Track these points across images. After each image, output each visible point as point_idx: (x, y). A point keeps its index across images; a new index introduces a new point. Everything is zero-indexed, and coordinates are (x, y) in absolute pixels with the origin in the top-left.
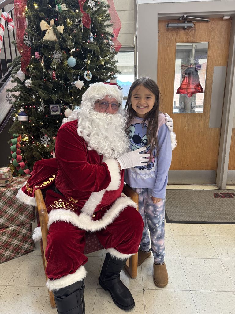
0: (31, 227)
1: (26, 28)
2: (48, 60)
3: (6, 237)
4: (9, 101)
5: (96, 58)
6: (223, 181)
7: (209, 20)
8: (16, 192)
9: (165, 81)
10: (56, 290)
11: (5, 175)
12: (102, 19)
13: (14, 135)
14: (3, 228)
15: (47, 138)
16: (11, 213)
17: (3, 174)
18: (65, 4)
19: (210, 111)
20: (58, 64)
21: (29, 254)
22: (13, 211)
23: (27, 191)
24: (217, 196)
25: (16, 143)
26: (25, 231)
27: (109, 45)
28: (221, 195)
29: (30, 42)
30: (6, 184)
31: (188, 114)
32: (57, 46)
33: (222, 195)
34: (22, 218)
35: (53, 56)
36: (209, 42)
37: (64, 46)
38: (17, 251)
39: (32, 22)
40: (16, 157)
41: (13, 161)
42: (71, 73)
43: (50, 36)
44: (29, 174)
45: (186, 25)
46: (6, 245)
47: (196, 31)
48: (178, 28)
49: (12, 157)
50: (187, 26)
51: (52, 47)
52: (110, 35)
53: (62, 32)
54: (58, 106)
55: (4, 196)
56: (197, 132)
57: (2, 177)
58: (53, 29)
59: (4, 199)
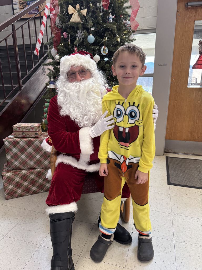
3: (34, 176)
4: (44, 73)
5: (113, 36)
8: (41, 142)
9: (181, 57)
10: (52, 213)
11: (35, 129)
12: (121, 1)
13: (47, 100)
14: (32, 169)
16: (38, 158)
17: (34, 128)
20: (80, 41)
22: (39, 156)
23: (49, 141)
27: (126, 24)
29: (61, 24)
30: (36, 135)
32: (80, 26)
34: (46, 162)
35: (77, 35)
37: (86, 26)
38: (41, 188)
41: (45, 120)
42: (91, 49)
43: (75, 18)
46: (33, 182)
49: (44, 117)
51: (76, 28)
53: (85, 15)
55: (33, 144)
57: (33, 130)
58: (78, 13)
59: (33, 146)
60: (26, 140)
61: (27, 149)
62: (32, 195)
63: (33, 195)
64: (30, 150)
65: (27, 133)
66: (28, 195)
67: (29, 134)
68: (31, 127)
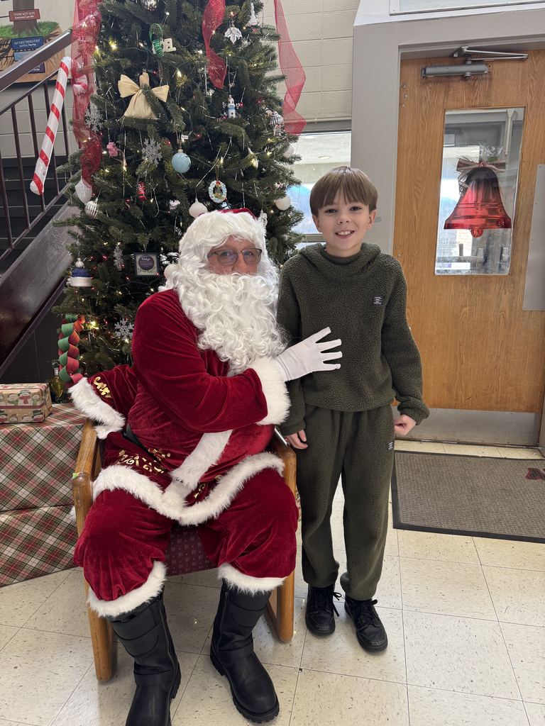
2: (135, 159)
3: (31, 528)
5: (238, 154)
7: (525, 55)
9: (417, 200)
11: (33, 400)
12: (258, 66)
13: (67, 316)
14: (26, 508)
15: (127, 324)
16: (42, 478)
17: (29, 397)
18: (170, 40)
19: (525, 270)
20: (152, 168)
22: (46, 474)
24: (534, 474)
25: (69, 334)
27: (272, 123)
30: (35, 417)
31: (472, 277)
32: (150, 128)
34: (64, 490)
35: (144, 151)
36: (525, 107)
37: (167, 129)
38: (54, 559)
39: (105, 81)
40: (66, 361)
41: (61, 370)
42: (182, 186)
43: (139, 109)
45: (468, 69)
46: (30, 546)
47: (494, 82)
48: (448, 77)
49: (59, 363)
50: (471, 72)
51: (142, 131)
52: (275, 100)
53: (164, 99)
54: (154, 258)
55: (29, 441)
56: (492, 319)
57: (27, 403)
58: (145, 94)
59: (29, 448)
60: (7, 430)
61: (12, 455)
62: (29, 581)
63: (32, 580)
64: (19, 458)
65: (10, 411)
66: (15, 581)
67: (15, 415)
68: (21, 396)
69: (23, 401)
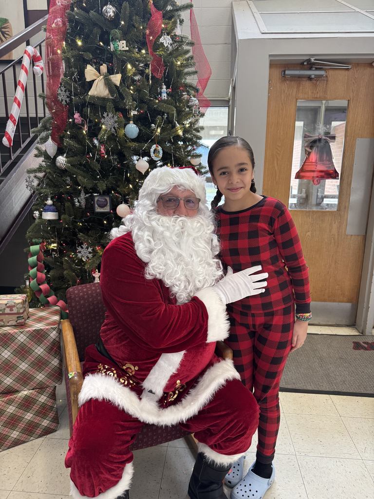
0: (55, 391)
1: (62, 77)
2: (94, 126)
3: (14, 408)
4: (29, 188)
5: (170, 125)
6: (368, 322)
7: (350, 67)
9: (277, 159)
11: (17, 308)
12: (182, 64)
13: (34, 240)
14: (10, 393)
15: (87, 248)
16: (24, 368)
17: (14, 306)
18: (124, 42)
19: (348, 208)
20: (110, 134)
21: (49, 436)
22: (27, 366)
24: (357, 346)
25: (36, 254)
26: (45, 398)
27: (190, 104)
28: (364, 345)
29: (68, 97)
30: (18, 321)
31: (313, 211)
32: (110, 105)
33: (366, 346)
34: (40, 377)
35: (103, 121)
36: (349, 100)
37: (121, 106)
38: (31, 430)
39: (72, 68)
40: (35, 276)
41: (32, 282)
42: (130, 148)
43: (99, 90)
44: (55, 304)
45: (313, 73)
46: (13, 422)
47: (329, 83)
48: (300, 77)
50: (315, 75)
51: (101, 106)
52: (193, 88)
53: (118, 84)
54: (108, 199)
55: (14, 341)
56: (326, 240)
57: (13, 311)
58: (104, 80)
59: (14, 346)
63: (13, 448)
64: (6, 354)
67: (2, 320)
68: (8, 305)
69: (9, 309)
